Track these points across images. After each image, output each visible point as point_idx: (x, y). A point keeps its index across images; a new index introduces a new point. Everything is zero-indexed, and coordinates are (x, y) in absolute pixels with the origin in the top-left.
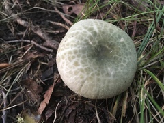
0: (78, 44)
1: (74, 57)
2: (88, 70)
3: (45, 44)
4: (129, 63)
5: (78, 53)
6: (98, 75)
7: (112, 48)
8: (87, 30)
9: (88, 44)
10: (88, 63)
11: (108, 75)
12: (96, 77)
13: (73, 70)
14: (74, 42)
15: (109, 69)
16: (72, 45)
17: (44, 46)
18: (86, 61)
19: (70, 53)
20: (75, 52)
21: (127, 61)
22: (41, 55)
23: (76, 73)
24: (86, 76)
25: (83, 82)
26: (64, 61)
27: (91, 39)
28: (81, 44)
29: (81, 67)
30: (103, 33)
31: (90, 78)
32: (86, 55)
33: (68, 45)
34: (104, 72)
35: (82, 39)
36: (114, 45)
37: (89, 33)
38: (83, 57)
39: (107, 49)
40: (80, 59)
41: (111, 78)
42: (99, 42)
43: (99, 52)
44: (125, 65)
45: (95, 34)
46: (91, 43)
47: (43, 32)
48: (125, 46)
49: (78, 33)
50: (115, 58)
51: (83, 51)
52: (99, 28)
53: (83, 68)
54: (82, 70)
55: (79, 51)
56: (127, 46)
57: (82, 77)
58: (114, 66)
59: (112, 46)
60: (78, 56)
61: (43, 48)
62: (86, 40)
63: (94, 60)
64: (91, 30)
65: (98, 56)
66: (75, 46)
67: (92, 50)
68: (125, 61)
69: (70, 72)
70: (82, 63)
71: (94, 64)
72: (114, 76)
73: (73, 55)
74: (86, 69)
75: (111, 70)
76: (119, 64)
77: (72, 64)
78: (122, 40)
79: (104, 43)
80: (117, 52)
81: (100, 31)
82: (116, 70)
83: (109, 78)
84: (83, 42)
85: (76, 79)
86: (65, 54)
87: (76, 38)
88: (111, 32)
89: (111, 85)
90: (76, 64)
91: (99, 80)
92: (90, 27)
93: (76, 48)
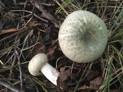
0: (74, 31)
1: (71, 40)
2: (79, 48)
3: (42, 15)
4: (103, 43)
5: (73, 38)
6: (85, 51)
7: (94, 34)
8: (79, 22)
9: (80, 31)
10: (79, 44)
11: (90, 51)
12: (83, 52)
13: (70, 48)
14: (71, 29)
15: (91, 48)
16: (70, 32)
17: (41, 17)
18: (78, 42)
19: (68, 37)
20: (72, 37)
21: (102, 42)
22: (40, 24)
23: (72, 50)
24: (77, 52)
25: (76, 55)
26: (65, 41)
27: (82, 28)
28: (76, 31)
29: (75, 46)
30: (90, 23)
31: (80, 53)
32: (78, 38)
33: (67, 31)
34: (88, 50)
35: (76, 28)
36: (96, 32)
37: (81, 24)
38: (77, 40)
39: (90, 34)
40: (75, 42)
41: (92, 53)
42: (87, 30)
43: (85, 36)
44: (101, 45)
45: (84, 24)
46: (81, 31)
47: (39, 5)
48: (102, 32)
49: (73, 23)
50: (95, 40)
51: (77, 36)
52: (87, 20)
53: (77, 47)
54: (75, 48)
55: (74, 36)
56: (104, 32)
57: (75, 52)
58: (94, 46)
59: (94, 32)
60: (74, 40)
61: (41, 18)
62: (79, 29)
63: (83, 42)
64: (82, 21)
65: (85, 38)
66: (72, 33)
67: (82, 35)
68: (101, 43)
69: (68, 49)
70: (76, 44)
71: (83, 45)
72: (94, 52)
73: (71, 38)
74: (78, 48)
75: (93, 48)
76: (97, 45)
77: (69, 44)
78: (101, 28)
79: (90, 30)
80: (97, 36)
81: (88, 22)
82: (95, 48)
83: (91, 53)
84: (77, 30)
85: (72, 53)
86: (65, 37)
87: (73, 27)
88: (95, 23)
89: (92, 57)
90: (72, 44)
91: (85, 54)
92: (81, 19)
93: (72, 34)
